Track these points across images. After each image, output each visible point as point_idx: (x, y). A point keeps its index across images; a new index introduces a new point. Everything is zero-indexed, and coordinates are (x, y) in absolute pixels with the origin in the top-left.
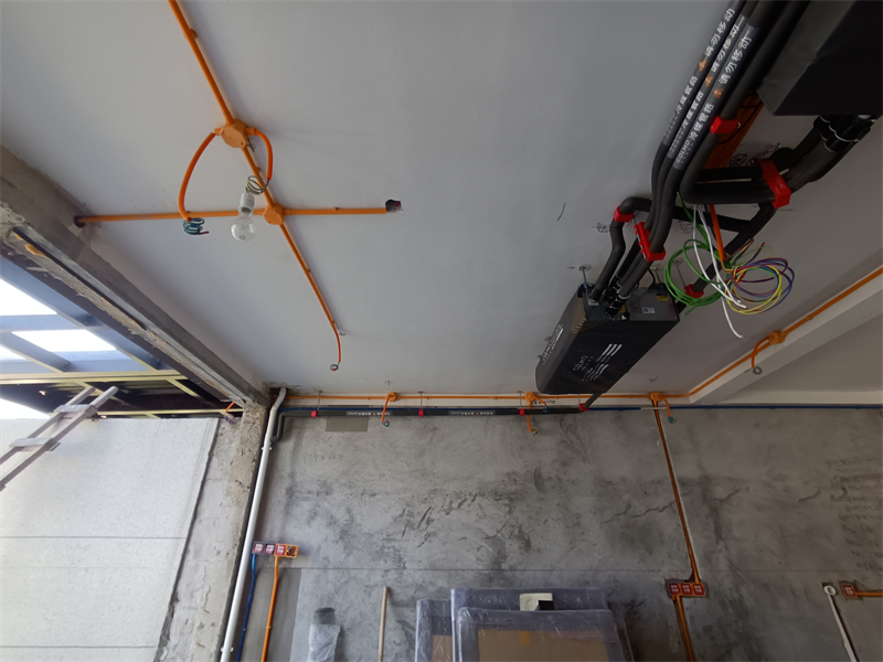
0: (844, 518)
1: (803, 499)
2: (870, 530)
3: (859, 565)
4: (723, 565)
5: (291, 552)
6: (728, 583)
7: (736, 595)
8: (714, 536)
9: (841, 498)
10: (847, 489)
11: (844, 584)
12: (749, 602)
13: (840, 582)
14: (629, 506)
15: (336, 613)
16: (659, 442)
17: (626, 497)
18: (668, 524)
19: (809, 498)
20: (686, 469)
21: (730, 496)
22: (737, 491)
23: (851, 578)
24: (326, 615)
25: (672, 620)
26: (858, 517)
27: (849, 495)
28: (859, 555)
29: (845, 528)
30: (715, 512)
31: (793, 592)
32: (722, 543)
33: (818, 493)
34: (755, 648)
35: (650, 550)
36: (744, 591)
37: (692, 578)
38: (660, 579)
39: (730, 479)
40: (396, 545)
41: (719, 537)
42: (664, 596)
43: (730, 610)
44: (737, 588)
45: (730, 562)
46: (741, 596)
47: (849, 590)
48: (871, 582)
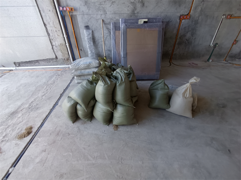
3: (238, 9)
4: (199, 9)
5: (72, 9)
7: (197, 19)
11: (229, 15)
12: (200, 21)
15: (90, 27)
23: (232, 13)
24: (87, 27)
25: (177, 26)
31: (213, 17)
32: (203, 3)
34: (194, 31)
35: (180, 6)
36: (200, 17)
37: (188, 14)
40: (103, 6)
41: (203, 1)
42: (178, 19)
43: (194, 23)
44: (199, 17)
45: (202, 9)
46: (199, 19)
47: (229, 17)
48: (237, 14)
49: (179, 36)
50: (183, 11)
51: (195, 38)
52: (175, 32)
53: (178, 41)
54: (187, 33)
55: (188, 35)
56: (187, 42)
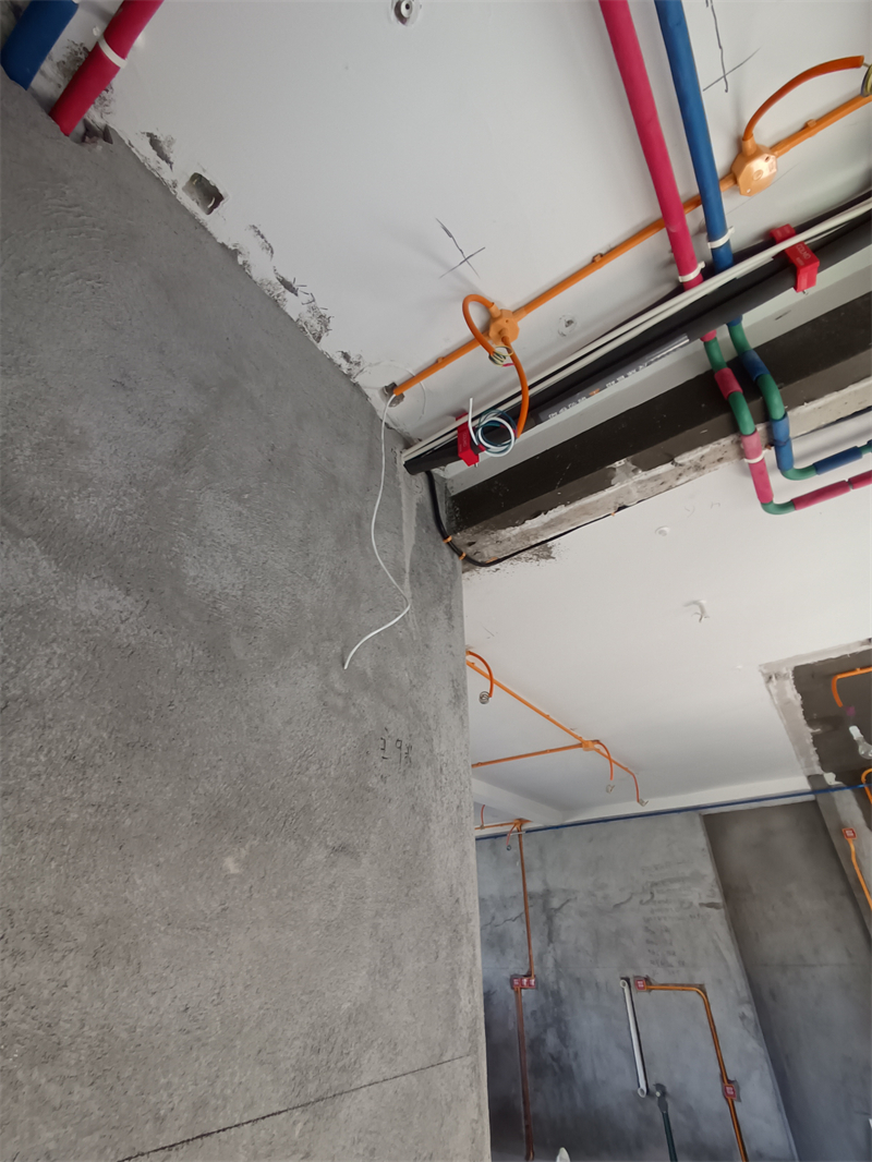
0: (647, 920)
1: (618, 905)
2: (667, 930)
3: (652, 962)
4: (550, 963)
6: (552, 978)
7: (556, 987)
8: (546, 940)
9: (648, 902)
10: (655, 893)
11: (637, 978)
12: (564, 993)
13: (635, 977)
14: (493, 918)
16: (518, 863)
17: (492, 911)
18: (517, 931)
19: (622, 903)
20: (535, 886)
21: (563, 905)
22: (568, 901)
23: (644, 974)
25: (512, 1004)
26: (659, 919)
27: (655, 899)
28: (654, 953)
29: (647, 929)
30: (550, 919)
31: (597, 984)
32: (551, 945)
33: (629, 899)
34: (563, 1028)
35: (503, 952)
36: (562, 984)
37: (528, 975)
38: (507, 975)
39: (564, 891)
41: (550, 940)
42: (508, 987)
43: (550, 999)
44: (557, 982)
45: (556, 961)
46: (559, 988)
47: (641, 984)
48: (660, 977)
49: (527, 1041)
50: (516, 966)
51: (576, 1055)
52: (512, 1025)
53: (528, 1057)
54: (545, 1031)
55: (551, 1039)
56: (557, 1069)
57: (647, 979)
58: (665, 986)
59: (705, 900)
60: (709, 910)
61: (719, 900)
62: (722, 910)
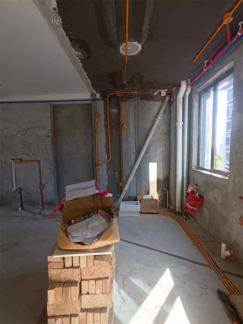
0: (23, 141)
1: (12, 135)
2: (30, 144)
3: (23, 154)
9: (24, 135)
10: (28, 132)
11: (17, 159)
13: (16, 159)
19: (14, 135)
23: (20, 158)
26: (28, 140)
27: (27, 133)
28: (24, 151)
29: (23, 144)
31: (1, 161)
33: (18, 133)
47: (18, 161)
48: (25, 158)
57: (21, 159)
58: (27, 161)
59: (45, 134)
60: (46, 138)
61: (50, 135)
62: (51, 138)
